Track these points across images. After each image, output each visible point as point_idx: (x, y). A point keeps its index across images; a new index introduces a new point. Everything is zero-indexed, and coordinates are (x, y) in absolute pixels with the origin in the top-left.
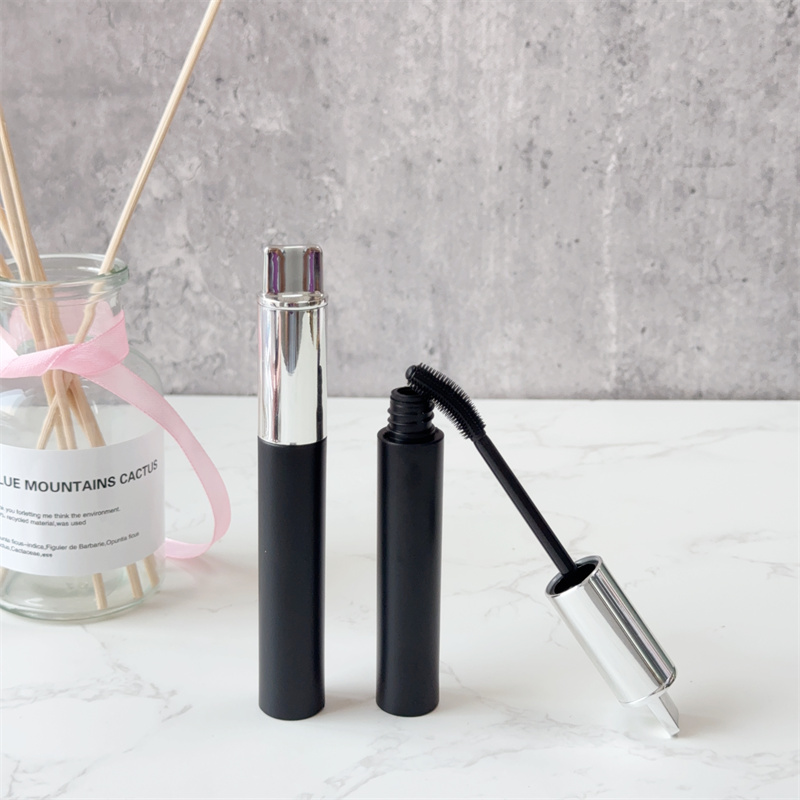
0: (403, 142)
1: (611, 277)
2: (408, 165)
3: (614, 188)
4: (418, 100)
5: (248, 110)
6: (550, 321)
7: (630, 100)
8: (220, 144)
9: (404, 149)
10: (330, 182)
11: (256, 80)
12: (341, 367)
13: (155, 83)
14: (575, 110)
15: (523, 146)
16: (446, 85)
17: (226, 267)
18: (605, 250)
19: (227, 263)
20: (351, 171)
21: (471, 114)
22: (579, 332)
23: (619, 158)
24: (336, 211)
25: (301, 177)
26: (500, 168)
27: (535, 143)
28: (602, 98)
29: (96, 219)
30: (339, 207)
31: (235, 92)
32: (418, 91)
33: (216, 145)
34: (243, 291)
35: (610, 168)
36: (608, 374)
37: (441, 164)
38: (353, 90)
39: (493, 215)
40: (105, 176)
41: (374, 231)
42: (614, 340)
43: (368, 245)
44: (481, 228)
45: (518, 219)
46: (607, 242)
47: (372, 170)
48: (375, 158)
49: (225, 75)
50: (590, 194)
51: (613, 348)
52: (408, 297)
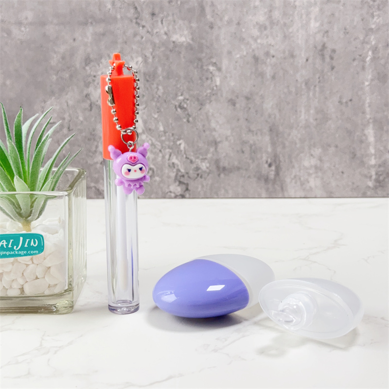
0: (253, 47)
1: (371, 121)
2: (256, 59)
3: (371, 70)
4: (261, 23)
5: (169, 31)
6: (337, 147)
7: (378, 21)
8: (154, 50)
9: (253, 50)
10: (213, 70)
11: (173, 14)
12: (219, 175)
13: (119, 17)
14: (348, 27)
15: (319, 48)
16: (276, 14)
17: (155, 119)
18: (367, 105)
19: (156, 116)
20: (225, 63)
21: (290, 30)
22: (353, 153)
23: (373, 53)
24: (216, 86)
25: (197, 67)
26: (307, 60)
27: (326, 45)
28: (362, 20)
29: (85, 92)
30: (218, 83)
31: (162, 21)
32: (261, 18)
33: (151, 50)
34: (165, 132)
35: (368, 59)
36: (371, 177)
37: (275, 58)
38: (226, 18)
39: (304, 87)
40: (90, 68)
41: (237, 97)
42: (373, 157)
43: (234, 104)
44: (297, 94)
45: (317, 89)
46: (368, 101)
47: (236, 62)
48: (238, 56)
49: (156, 12)
50: (358, 73)
51: (373, 162)
52: (256, 134)
